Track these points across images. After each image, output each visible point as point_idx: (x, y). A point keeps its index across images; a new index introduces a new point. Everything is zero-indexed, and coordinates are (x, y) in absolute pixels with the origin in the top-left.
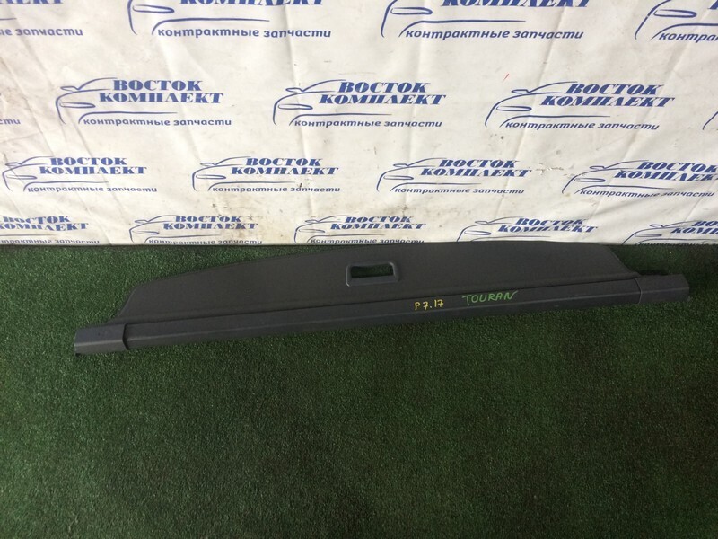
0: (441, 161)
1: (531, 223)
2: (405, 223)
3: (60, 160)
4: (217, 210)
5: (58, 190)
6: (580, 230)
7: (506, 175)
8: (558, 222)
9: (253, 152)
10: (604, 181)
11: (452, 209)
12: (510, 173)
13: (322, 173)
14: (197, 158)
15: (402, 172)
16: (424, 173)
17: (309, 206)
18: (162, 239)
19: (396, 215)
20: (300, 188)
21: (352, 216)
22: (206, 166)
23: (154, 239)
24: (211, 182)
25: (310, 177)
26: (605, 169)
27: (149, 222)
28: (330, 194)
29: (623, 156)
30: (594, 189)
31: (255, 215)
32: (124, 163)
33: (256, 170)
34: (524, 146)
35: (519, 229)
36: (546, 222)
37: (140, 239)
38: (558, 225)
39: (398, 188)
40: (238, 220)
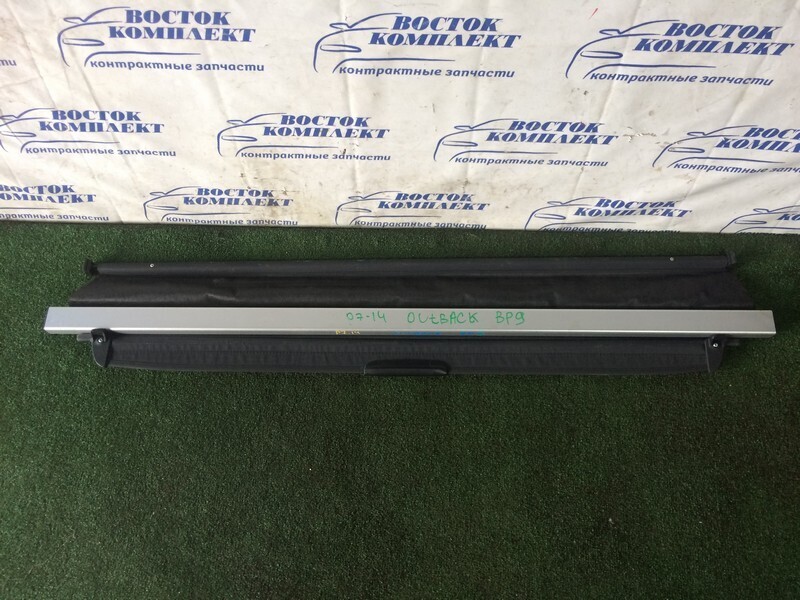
0: (511, 123)
1: (613, 205)
2: (465, 202)
3: (63, 113)
4: (246, 182)
5: (61, 151)
6: (671, 215)
7: (588, 142)
8: (645, 204)
9: (289, 107)
10: (703, 151)
11: (521, 186)
12: (592, 140)
13: (369, 136)
14: (224, 113)
15: (464, 137)
16: (490, 139)
17: (354, 179)
18: (181, 217)
19: (456, 192)
20: (343, 156)
21: (404, 192)
22: (234, 124)
23: (172, 216)
24: (240, 145)
25: (356, 141)
26: (705, 136)
27: (166, 195)
28: (379, 163)
29: (728, 120)
30: (690, 162)
31: (290, 188)
32: (137, 119)
33: (293, 130)
34: (610, 105)
35: (600, 212)
36: (631, 203)
37: (156, 216)
38: (644, 208)
39: (459, 157)
40: (271, 195)
